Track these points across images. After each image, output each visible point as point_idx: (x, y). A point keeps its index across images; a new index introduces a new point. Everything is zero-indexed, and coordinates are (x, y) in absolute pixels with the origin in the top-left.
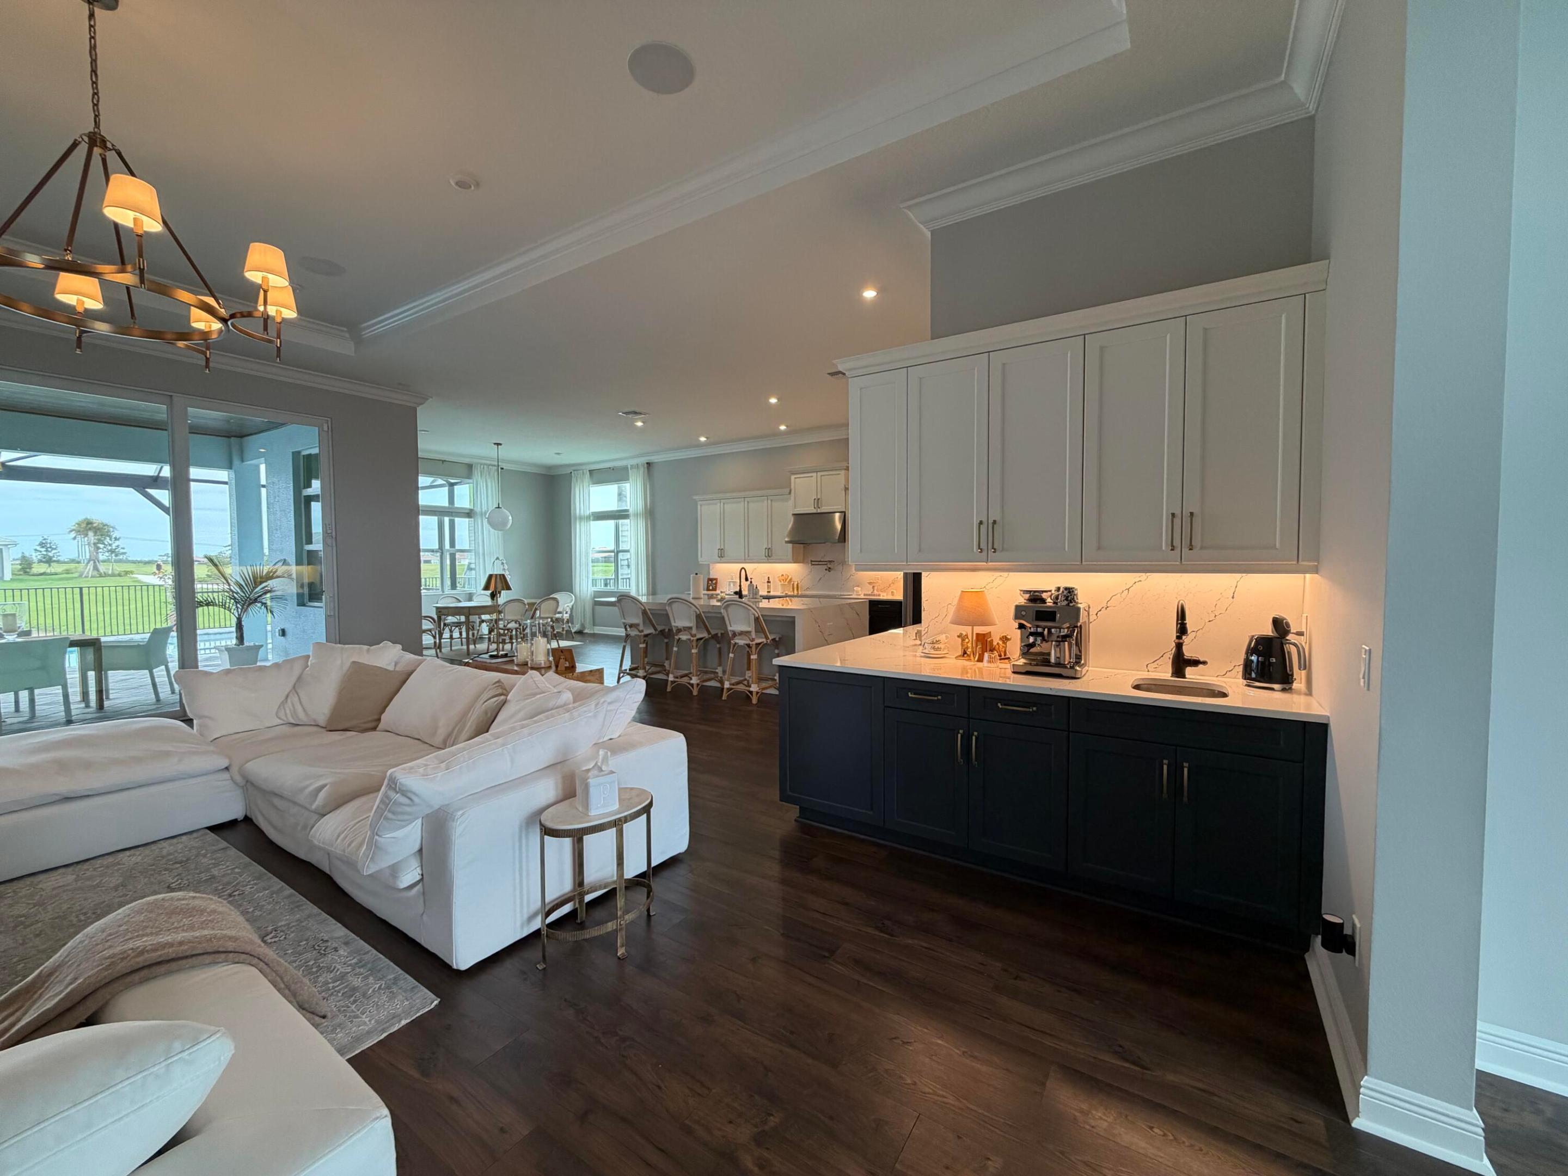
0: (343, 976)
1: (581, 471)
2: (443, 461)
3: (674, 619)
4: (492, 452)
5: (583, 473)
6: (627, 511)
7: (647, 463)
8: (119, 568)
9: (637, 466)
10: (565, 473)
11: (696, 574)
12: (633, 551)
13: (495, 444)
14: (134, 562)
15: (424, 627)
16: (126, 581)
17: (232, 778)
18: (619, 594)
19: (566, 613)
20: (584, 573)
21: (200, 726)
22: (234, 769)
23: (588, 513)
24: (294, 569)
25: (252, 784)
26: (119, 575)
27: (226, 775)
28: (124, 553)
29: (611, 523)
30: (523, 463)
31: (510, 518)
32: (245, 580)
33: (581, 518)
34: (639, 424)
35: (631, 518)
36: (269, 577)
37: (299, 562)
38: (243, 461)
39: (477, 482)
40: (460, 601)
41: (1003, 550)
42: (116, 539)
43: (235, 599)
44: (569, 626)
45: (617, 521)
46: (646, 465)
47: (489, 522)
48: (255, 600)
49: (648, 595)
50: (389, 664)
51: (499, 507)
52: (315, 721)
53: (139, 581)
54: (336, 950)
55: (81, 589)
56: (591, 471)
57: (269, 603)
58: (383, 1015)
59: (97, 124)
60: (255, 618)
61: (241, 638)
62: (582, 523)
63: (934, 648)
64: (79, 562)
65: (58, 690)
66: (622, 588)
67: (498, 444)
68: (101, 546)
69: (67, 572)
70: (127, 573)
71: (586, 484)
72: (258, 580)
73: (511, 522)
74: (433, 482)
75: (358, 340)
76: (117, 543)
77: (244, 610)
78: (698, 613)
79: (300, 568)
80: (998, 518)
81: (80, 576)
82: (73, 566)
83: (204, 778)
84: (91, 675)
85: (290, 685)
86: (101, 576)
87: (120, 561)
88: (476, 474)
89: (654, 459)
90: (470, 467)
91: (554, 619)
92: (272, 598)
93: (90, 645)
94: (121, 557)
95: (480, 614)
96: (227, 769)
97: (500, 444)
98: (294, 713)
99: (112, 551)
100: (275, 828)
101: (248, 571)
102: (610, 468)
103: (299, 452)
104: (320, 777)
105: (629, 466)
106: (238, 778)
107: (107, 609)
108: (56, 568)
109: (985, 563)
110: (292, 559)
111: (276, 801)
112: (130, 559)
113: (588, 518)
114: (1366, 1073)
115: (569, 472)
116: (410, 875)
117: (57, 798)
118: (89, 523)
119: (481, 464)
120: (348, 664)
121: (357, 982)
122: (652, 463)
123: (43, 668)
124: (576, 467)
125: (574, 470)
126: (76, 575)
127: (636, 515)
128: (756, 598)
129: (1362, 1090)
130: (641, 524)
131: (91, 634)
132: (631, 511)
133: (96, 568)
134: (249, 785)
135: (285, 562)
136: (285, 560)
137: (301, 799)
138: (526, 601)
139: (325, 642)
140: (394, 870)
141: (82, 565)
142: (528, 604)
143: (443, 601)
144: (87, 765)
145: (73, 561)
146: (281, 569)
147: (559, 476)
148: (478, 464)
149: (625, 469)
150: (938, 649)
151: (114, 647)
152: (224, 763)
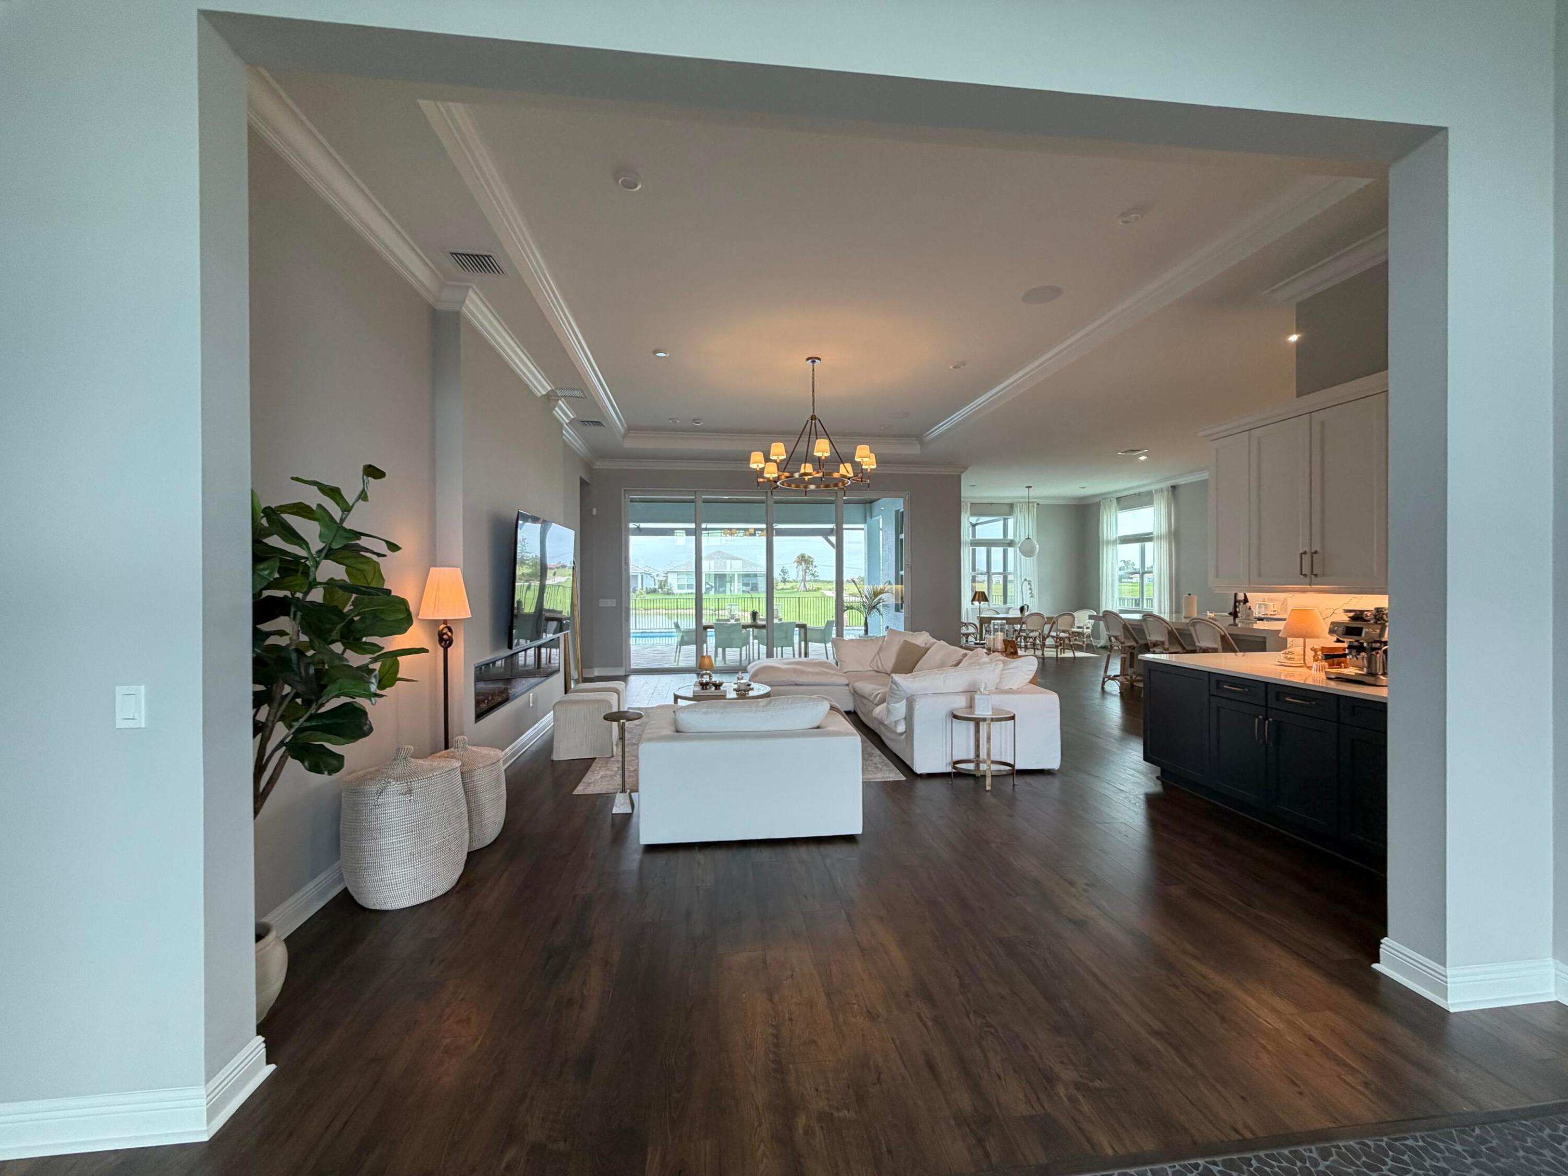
0: (875, 764)
1: (1109, 500)
2: (991, 504)
3: (1149, 634)
4: (1025, 492)
5: (1111, 501)
6: (1151, 533)
7: (1172, 487)
8: (816, 586)
9: (1162, 490)
10: (1095, 501)
11: (1189, 595)
12: (1155, 570)
13: (1027, 487)
14: (823, 582)
15: (962, 632)
16: (818, 594)
17: (850, 690)
18: (1145, 613)
19: (1088, 628)
20: (1110, 593)
21: (841, 665)
22: (850, 685)
23: (1114, 537)
24: (894, 586)
25: (857, 693)
26: (815, 591)
27: (847, 688)
28: (818, 576)
29: (1137, 546)
30: (1054, 498)
31: (1038, 546)
32: (869, 594)
33: (1108, 543)
34: (1143, 458)
35: (1155, 540)
36: (882, 592)
37: (897, 583)
38: (871, 517)
39: (1017, 517)
40: (998, 613)
41: (1324, 575)
42: (815, 567)
43: (864, 606)
44: (1091, 641)
45: (1143, 543)
46: (1170, 488)
47: (1020, 550)
48: (874, 607)
49: (1171, 612)
50: (921, 644)
51: (1029, 538)
52: (886, 670)
53: (825, 595)
54: (875, 757)
55: (799, 598)
56: (1118, 499)
57: (881, 609)
58: (885, 776)
59: (814, 412)
60: (874, 617)
61: (866, 631)
62: (1109, 547)
63: (1286, 658)
64: (797, 582)
65: (791, 648)
66: (1146, 607)
67: (1029, 487)
68: (808, 571)
69: (792, 588)
70: (819, 589)
71: (1113, 510)
72: (876, 594)
73: (1038, 549)
74: (978, 520)
75: (922, 443)
76: (815, 569)
77: (869, 613)
78: (1170, 629)
79: (897, 586)
80: (1318, 550)
81: (798, 590)
82: (794, 584)
83: (840, 687)
84: (803, 643)
85: (876, 652)
86: (807, 591)
87: (816, 581)
88: (1017, 510)
89: (1180, 481)
90: (1011, 506)
91: (1070, 632)
92: (883, 606)
93: (802, 627)
94: (816, 578)
95: (1013, 624)
96: (848, 685)
97: (1031, 487)
98: (878, 667)
99: (813, 575)
100: (862, 713)
101: (871, 588)
102: (1135, 494)
103: (898, 510)
104: (879, 689)
105: (1154, 491)
106: (852, 690)
107: (809, 612)
108: (788, 586)
109: (1308, 586)
110: (893, 581)
111: (865, 701)
112: (821, 579)
113: (1114, 542)
114: (1385, 934)
115: (1098, 501)
116: (901, 728)
117: (793, 683)
118: (803, 556)
119: (1020, 503)
120: (902, 641)
121: (880, 766)
122: (1177, 486)
123: (786, 637)
124: (1104, 496)
125: (1103, 499)
126: (796, 590)
127: (1160, 538)
128: (1248, 620)
129: (1382, 946)
130: (1165, 545)
131: (802, 622)
132: (1155, 534)
133: (805, 586)
134: (856, 694)
135: (890, 583)
136: (890, 581)
137: (872, 698)
138: (1045, 616)
139: (903, 630)
140: (896, 722)
141: (799, 584)
142: (1047, 618)
143: (987, 612)
144: (803, 672)
145: (794, 581)
146: (888, 587)
147: (1090, 504)
148: (1017, 503)
149: (1150, 494)
150: (1290, 659)
151: (812, 629)
152: (847, 682)
